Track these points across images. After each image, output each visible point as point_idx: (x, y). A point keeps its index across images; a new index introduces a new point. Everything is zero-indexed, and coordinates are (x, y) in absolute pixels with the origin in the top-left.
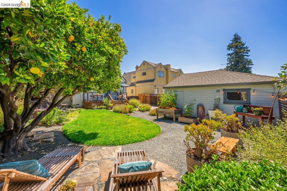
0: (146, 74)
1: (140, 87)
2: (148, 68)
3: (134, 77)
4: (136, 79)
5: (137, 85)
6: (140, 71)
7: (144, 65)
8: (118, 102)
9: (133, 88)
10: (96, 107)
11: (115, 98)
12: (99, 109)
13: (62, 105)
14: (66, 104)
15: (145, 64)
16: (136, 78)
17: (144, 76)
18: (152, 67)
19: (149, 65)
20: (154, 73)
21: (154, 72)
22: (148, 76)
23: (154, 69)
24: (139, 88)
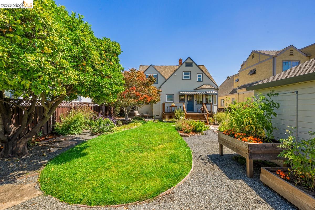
0: (256, 73)
1: (245, 94)
2: (261, 61)
3: (237, 81)
4: (240, 83)
5: (240, 91)
6: (246, 69)
7: (253, 57)
8: (197, 115)
9: (234, 96)
10: (167, 120)
11: (198, 110)
12: (170, 122)
13: (144, 115)
14: (147, 115)
15: (256, 55)
16: (240, 81)
17: (254, 76)
18: (269, 57)
19: (261, 56)
20: (272, 68)
21: (272, 65)
22: (259, 75)
23: (271, 60)
24: (243, 95)
